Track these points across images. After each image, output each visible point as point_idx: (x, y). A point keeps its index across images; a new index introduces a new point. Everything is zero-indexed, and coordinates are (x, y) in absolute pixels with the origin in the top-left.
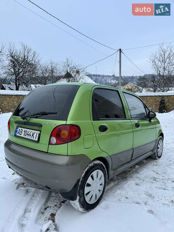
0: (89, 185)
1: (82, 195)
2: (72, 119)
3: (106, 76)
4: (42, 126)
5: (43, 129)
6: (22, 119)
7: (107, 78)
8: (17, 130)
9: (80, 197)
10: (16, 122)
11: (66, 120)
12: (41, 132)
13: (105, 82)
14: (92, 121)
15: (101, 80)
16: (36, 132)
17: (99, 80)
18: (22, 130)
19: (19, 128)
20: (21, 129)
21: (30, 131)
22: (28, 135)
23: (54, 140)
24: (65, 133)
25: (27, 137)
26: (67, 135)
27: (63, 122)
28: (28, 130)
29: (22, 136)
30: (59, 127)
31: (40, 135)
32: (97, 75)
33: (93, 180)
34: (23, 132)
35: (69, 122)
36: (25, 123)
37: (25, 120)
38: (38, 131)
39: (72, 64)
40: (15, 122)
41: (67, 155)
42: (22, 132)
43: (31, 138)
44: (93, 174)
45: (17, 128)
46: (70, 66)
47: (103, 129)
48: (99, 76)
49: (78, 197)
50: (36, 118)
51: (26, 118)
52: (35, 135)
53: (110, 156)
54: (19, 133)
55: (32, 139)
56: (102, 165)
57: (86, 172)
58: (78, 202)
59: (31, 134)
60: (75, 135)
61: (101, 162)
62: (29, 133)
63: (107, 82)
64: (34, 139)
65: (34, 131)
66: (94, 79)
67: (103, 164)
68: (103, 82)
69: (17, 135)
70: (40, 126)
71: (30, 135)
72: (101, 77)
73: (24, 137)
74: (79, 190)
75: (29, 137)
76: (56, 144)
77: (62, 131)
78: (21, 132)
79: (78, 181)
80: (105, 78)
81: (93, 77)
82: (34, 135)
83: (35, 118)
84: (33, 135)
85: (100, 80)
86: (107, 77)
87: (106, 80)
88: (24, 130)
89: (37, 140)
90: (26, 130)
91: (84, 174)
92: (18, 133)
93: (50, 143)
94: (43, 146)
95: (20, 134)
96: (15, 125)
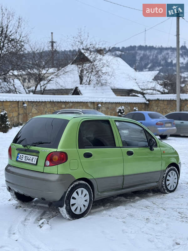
0: (74, 198)
1: (68, 204)
2: (62, 148)
3: (167, 49)
4: (39, 153)
5: (40, 155)
6: (23, 147)
7: (168, 54)
8: (18, 156)
9: (67, 205)
10: (18, 149)
11: (57, 148)
12: (38, 157)
13: (164, 62)
14: (78, 149)
15: (156, 56)
17: (151, 57)
19: (20, 154)
20: (22, 155)
21: (30, 156)
23: (48, 163)
24: (56, 158)
25: (27, 161)
26: (57, 159)
27: (55, 150)
28: (28, 156)
29: (23, 160)
30: (52, 153)
31: (37, 159)
32: (146, 46)
33: (78, 195)
34: (23, 157)
35: (59, 149)
36: (26, 150)
37: (26, 148)
38: (36, 156)
39: (88, 40)
40: (16, 149)
41: (57, 174)
43: (30, 162)
44: (78, 191)
45: (18, 154)
46: (84, 42)
47: (88, 155)
48: (151, 48)
49: (65, 205)
50: (35, 146)
51: (27, 147)
52: (34, 160)
53: (95, 179)
54: (20, 158)
55: (32, 162)
56: (86, 185)
57: (72, 188)
58: (65, 209)
59: (31, 159)
60: (63, 160)
61: (86, 183)
62: (29, 158)
63: (169, 61)
64: (33, 163)
65: (33, 157)
66: (139, 55)
67: (88, 184)
68: (160, 63)
69: (18, 160)
70: (38, 152)
71: (30, 160)
72: (156, 51)
73: (25, 161)
74: (66, 200)
75: (29, 161)
76: (49, 166)
77: (54, 156)
79: (65, 193)
80: (165, 52)
81: (139, 52)
83: (33, 146)
84: (32, 160)
85: (154, 57)
86: (169, 51)
87: (167, 57)
88: (24, 155)
89: (35, 163)
90: (26, 155)
91: (70, 189)
93: (45, 165)
94: (40, 168)
96: (17, 152)
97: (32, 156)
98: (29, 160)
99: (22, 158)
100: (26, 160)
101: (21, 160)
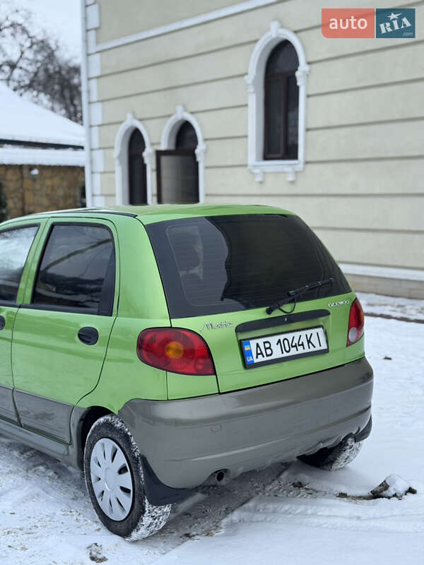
8: (247, 349)
12: (325, 329)
16: (314, 331)
18: (264, 343)
19: (253, 342)
20: (261, 341)
21: (297, 335)
22: (296, 346)
25: (293, 352)
28: (289, 336)
29: (277, 355)
31: (325, 335)
34: (273, 346)
38: (317, 327)
42: (270, 348)
43: (307, 350)
45: (245, 343)
52: (314, 340)
54: (261, 353)
55: (312, 349)
59: (304, 340)
62: (296, 341)
64: (318, 348)
65: (308, 332)
69: (256, 361)
71: (302, 345)
73: (286, 354)
75: (301, 350)
78: (266, 349)
82: (311, 340)
84: (309, 341)
88: (274, 340)
89: (324, 347)
90: (282, 337)
92: (258, 354)
95: (267, 356)
97: (303, 333)
98: (300, 348)
99: (269, 352)
100: (288, 352)
101: (266, 359)
